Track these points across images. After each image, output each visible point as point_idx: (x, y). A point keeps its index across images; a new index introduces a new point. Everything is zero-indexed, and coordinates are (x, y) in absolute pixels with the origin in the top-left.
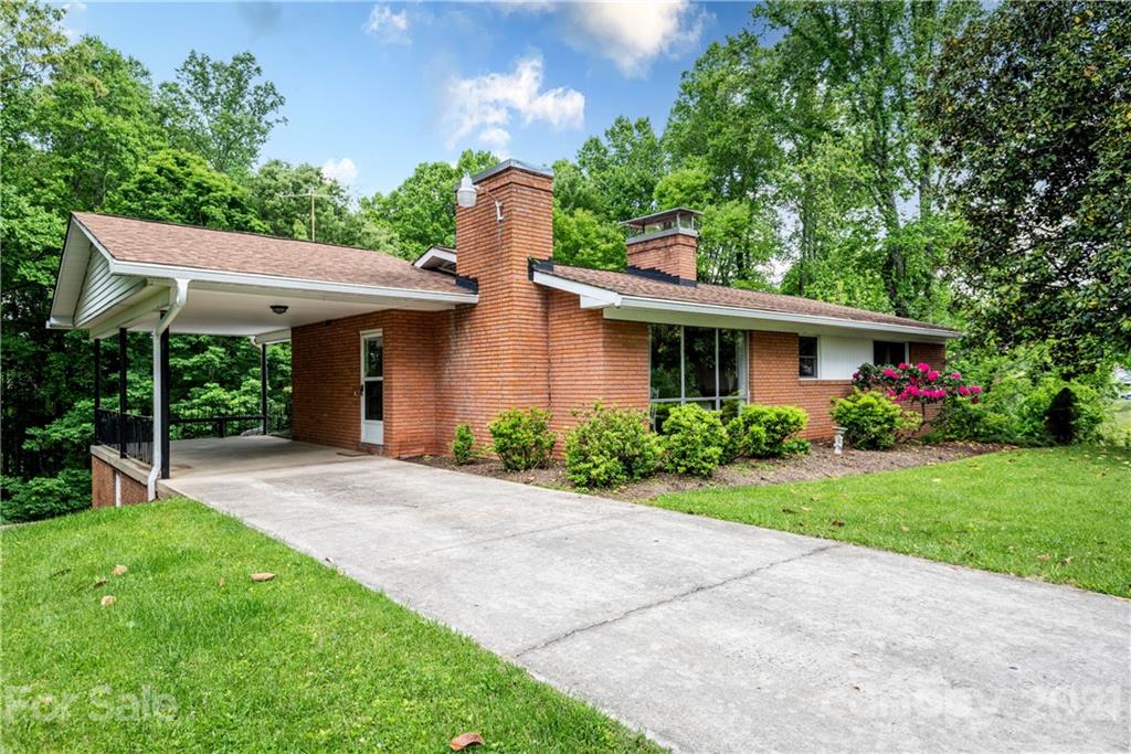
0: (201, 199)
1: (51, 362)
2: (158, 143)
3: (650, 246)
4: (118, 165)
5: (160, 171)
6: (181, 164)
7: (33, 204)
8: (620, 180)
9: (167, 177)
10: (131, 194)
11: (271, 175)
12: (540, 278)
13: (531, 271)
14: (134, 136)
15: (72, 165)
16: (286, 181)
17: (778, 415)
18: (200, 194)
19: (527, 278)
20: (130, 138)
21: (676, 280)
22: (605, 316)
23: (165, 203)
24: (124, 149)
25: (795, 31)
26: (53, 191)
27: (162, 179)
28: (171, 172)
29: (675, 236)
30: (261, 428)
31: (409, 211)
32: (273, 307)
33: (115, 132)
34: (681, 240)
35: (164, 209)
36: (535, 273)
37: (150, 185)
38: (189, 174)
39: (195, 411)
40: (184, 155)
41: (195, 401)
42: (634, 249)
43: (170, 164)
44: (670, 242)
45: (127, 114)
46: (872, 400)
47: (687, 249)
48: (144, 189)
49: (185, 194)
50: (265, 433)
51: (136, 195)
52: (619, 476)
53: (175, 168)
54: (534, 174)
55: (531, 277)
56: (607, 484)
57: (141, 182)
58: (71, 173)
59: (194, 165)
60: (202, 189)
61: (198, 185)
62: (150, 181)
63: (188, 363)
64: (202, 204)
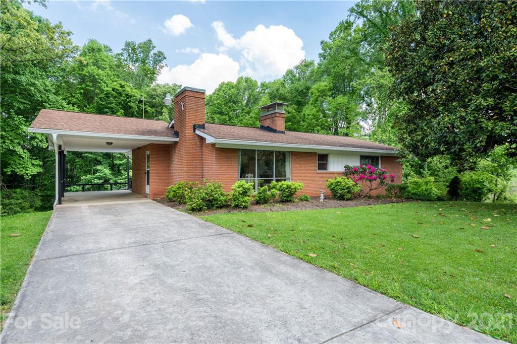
0: (128, 100)
1: (77, 162)
2: (116, 79)
3: (267, 117)
4: (100, 88)
5: (113, 90)
6: (122, 86)
7: (68, 104)
8: (297, 88)
9: (116, 92)
10: (103, 99)
11: (154, 90)
12: (197, 132)
13: (194, 129)
14: (106, 77)
15: (82, 88)
16: (160, 93)
17: (287, 186)
18: (128, 98)
19: (192, 132)
20: (104, 77)
21: (275, 131)
22: (216, 146)
23: (115, 102)
24: (101, 82)
25: (369, 20)
26: (76, 98)
27: (114, 93)
28: (118, 90)
29: (275, 113)
30: (127, 187)
31: (215, 102)
32: (107, 143)
33: (98, 75)
34: (277, 115)
35: (113, 104)
36: (196, 130)
37: (110, 95)
38: (124, 91)
39: (122, 181)
40: (123, 83)
41: (123, 177)
42: (262, 118)
43: (118, 87)
44: (274, 115)
45: (103, 69)
46: (341, 180)
47: (280, 118)
48: (107, 97)
49: (122, 98)
50: (128, 189)
51: (104, 99)
52: (204, 207)
53: (120, 89)
54: (196, 92)
55: (194, 131)
56: (200, 210)
57: (106, 94)
58: (82, 91)
59: (126, 87)
60: (128, 96)
61: (127, 95)
62: (109, 94)
63: (121, 162)
64: (129, 102)
